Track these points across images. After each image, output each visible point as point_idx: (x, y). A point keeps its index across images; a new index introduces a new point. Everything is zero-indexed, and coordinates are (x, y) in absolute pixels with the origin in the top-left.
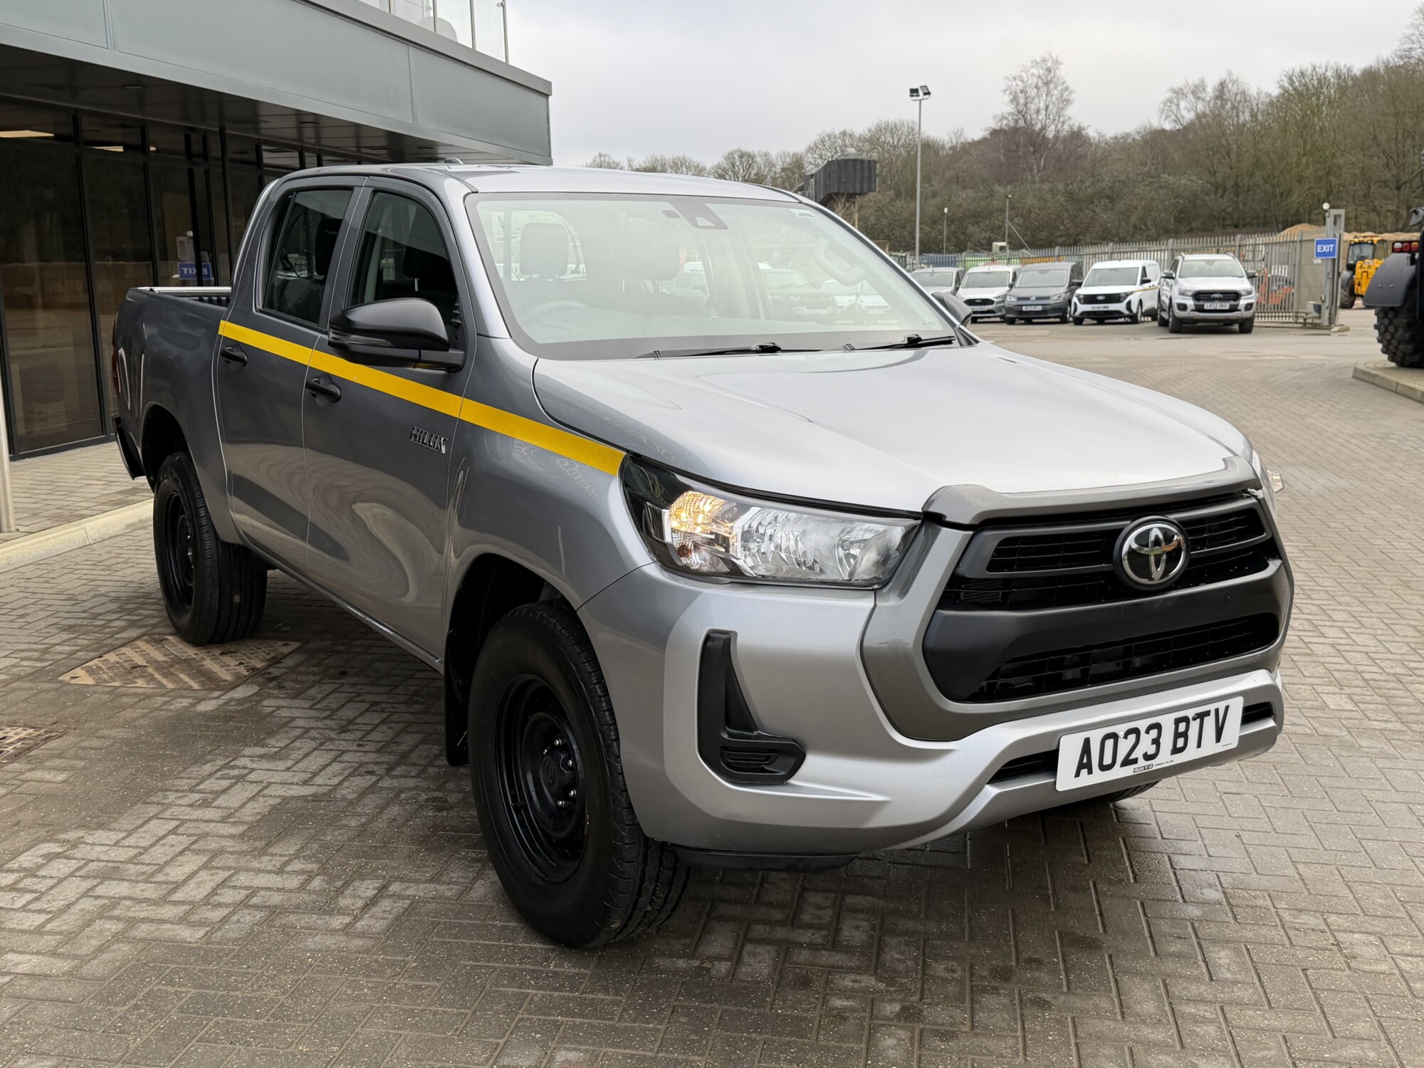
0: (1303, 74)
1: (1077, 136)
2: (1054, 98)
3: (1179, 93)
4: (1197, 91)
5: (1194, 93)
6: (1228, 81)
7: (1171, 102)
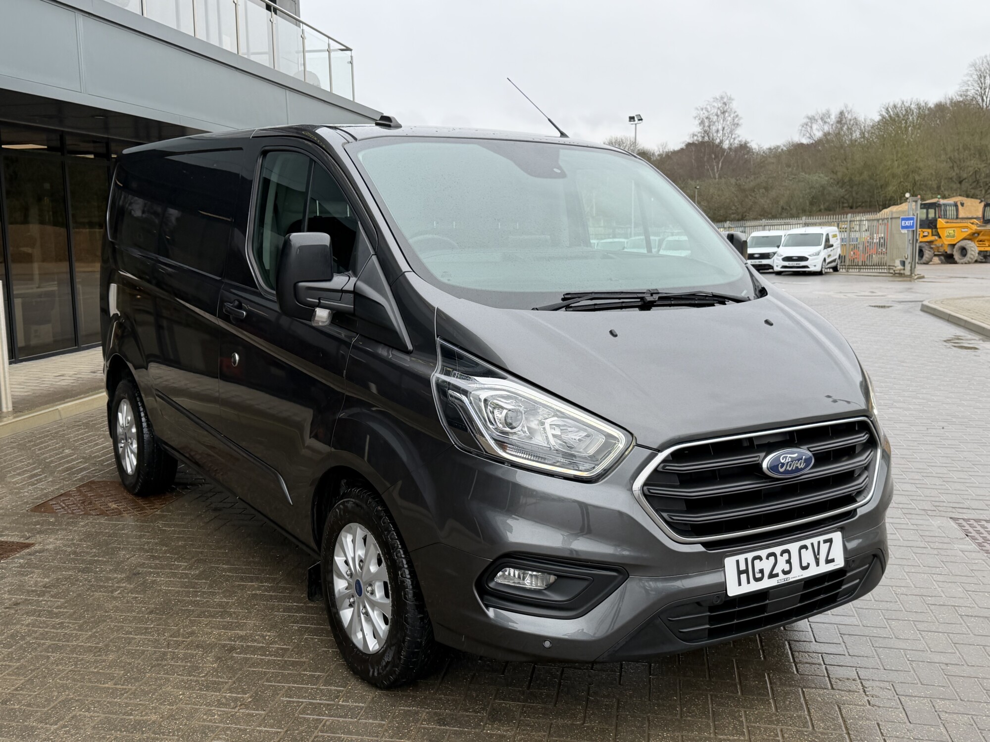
0: (895, 106)
1: (744, 147)
2: (728, 123)
3: (812, 119)
4: (824, 118)
5: (822, 119)
6: (845, 111)
7: (807, 125)
